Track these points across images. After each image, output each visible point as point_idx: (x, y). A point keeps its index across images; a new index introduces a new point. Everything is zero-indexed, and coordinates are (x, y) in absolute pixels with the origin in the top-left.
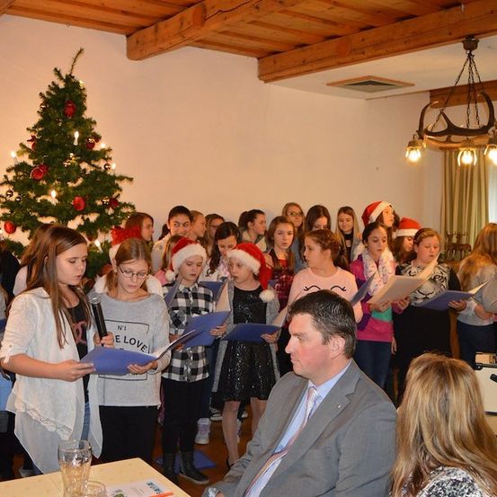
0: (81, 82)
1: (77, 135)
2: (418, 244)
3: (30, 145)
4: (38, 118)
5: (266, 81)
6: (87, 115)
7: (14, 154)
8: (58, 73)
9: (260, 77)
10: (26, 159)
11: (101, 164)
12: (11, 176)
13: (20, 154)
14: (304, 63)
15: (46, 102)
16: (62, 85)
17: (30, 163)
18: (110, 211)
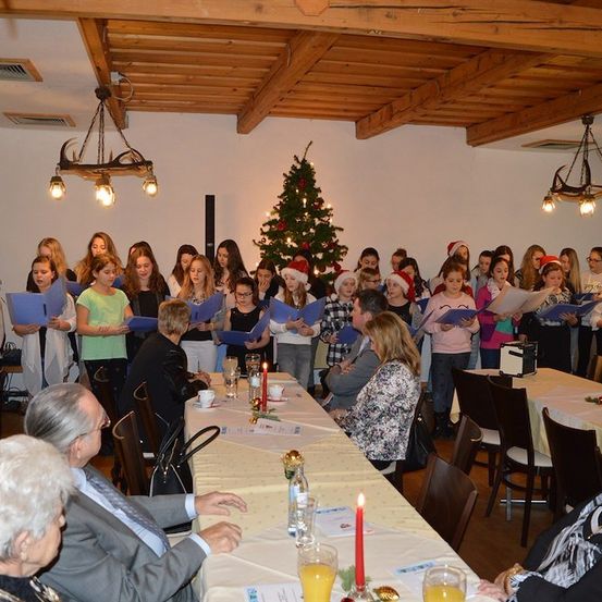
0: (312, 164)
1: (305, 201)
2: (546, 275)
3: (278, 207)
4: (282, 191)
5: (474, 146)
6: (316, 186)
7: (268, 214)
8: (296, 158)
9: (468, 142)
10: (277, 217)
11: (326, 218)
12: (266, 229)
13: (272, 213)
14: (493, 133)
15: (288, 178)
16: (299, 167)
17: (278, 218)
18: (331, 251)
